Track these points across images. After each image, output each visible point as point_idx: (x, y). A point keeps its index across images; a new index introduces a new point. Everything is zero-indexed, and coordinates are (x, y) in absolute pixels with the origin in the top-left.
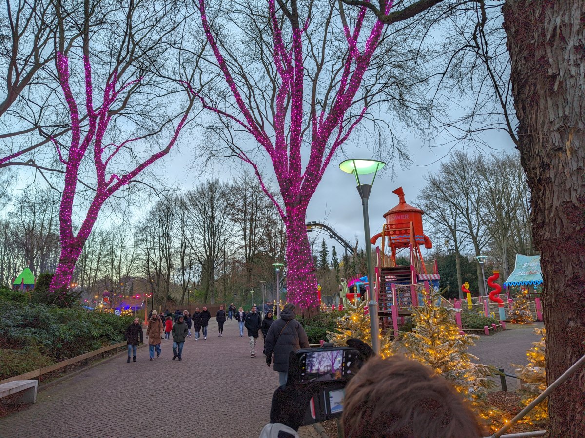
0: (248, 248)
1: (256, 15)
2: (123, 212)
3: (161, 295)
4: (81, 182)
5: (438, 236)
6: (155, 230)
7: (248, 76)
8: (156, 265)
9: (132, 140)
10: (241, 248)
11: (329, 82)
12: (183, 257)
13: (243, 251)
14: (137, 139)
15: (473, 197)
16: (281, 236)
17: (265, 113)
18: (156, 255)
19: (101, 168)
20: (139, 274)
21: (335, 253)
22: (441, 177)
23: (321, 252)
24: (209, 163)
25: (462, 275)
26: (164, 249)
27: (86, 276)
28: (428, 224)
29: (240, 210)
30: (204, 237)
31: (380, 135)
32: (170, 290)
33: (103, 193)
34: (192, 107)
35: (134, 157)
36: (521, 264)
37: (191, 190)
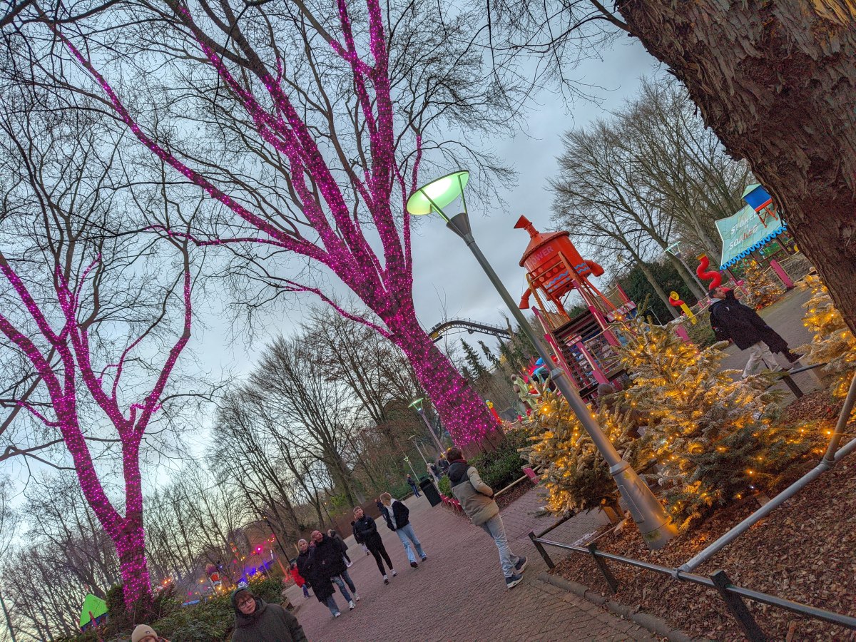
0: (370, 406)
1: (207, 90)
2: (175, 449)
3: (290, 530)
4: (94, 439)
5: (603, 254)
6: (235, 449)
7: (242, 179)
8: (262, 494)
9: (133, 346)
10: (361, 409)
11: (353, 130)
12: (292, 464)
13: (366, 412)
14: (138, 340)
15: (621, 180)
16: (405, 365)
17: (292, 215)
18: (254, 481)
19: (110, 406)
20: (245, 519)
21: (486, 350)
22: (566, 177)
23: (467, 358)
24: (253, 320)
25: (662, 287)
26: (261, 467)
27: (177, 561)
28: (583, 246)
29: (332, 361)
30: (304, 422)
31: (457, 162)
32: (298, 516)
33: (131, 436)
34: (190, 259)
35: (149, 367)
36: (727, 231)
37: (254, 371)
